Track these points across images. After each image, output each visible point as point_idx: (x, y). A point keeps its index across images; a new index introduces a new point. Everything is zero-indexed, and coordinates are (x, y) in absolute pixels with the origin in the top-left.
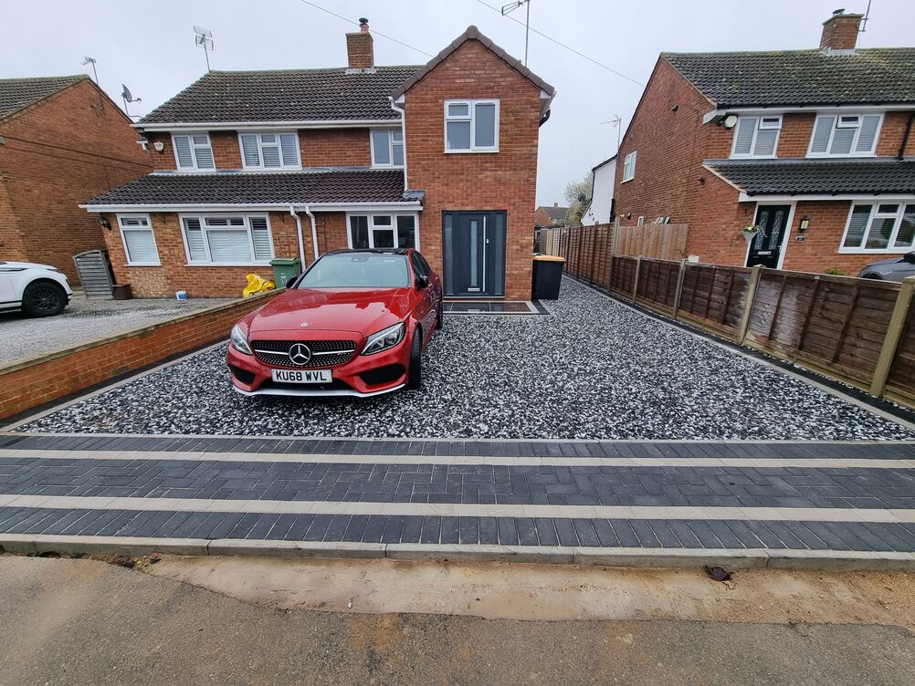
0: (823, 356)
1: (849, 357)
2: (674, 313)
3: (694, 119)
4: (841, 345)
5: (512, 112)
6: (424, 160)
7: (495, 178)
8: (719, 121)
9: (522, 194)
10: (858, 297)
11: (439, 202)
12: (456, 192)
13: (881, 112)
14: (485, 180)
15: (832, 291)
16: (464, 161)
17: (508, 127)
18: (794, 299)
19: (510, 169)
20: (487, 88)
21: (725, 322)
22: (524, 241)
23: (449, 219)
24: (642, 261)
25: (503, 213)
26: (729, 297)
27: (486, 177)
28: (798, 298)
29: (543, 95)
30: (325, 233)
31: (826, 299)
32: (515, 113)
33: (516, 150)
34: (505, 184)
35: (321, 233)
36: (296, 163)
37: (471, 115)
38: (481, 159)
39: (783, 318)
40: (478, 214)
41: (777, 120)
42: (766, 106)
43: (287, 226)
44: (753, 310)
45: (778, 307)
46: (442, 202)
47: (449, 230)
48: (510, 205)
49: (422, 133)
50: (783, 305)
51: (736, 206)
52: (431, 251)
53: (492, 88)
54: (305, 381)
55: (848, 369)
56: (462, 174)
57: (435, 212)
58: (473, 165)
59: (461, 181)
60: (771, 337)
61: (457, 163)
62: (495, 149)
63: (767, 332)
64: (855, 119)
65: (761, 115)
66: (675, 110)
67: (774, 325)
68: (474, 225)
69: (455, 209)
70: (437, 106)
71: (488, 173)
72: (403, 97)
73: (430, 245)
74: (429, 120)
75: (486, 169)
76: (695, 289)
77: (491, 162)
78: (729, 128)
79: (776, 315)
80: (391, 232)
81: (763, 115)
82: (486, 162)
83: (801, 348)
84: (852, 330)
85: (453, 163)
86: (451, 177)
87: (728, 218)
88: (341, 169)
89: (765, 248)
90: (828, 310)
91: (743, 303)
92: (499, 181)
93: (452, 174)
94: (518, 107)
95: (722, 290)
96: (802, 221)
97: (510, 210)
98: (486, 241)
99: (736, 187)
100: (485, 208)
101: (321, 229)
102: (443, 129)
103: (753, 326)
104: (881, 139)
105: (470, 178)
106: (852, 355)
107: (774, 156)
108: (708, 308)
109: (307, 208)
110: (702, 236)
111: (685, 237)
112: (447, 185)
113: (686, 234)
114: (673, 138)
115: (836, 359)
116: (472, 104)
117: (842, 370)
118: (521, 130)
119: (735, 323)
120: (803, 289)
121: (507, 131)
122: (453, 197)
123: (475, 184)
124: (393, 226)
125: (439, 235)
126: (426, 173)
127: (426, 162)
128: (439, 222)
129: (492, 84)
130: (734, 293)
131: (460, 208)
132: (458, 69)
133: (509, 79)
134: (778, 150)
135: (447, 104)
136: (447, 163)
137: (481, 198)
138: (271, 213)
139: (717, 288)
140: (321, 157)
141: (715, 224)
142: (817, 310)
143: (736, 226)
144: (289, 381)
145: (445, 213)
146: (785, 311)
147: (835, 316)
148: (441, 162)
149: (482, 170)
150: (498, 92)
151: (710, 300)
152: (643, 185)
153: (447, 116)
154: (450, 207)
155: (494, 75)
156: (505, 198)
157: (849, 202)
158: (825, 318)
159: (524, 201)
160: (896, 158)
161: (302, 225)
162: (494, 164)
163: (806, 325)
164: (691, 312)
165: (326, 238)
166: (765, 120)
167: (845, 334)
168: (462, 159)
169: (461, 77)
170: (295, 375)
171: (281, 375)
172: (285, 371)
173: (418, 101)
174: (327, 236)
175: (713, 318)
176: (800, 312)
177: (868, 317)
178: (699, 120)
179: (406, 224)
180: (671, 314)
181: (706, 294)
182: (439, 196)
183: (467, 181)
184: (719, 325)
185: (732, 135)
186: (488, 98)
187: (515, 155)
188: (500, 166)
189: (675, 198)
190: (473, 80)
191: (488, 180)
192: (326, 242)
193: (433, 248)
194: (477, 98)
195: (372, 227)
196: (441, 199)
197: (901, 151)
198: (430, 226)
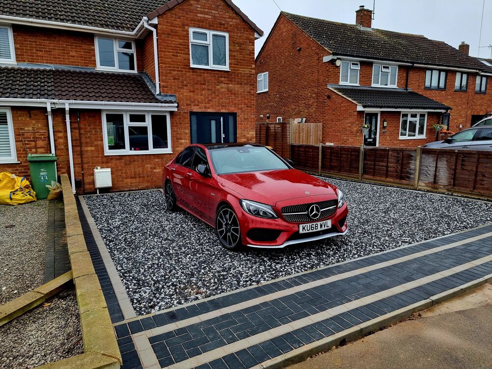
0: (467, 187)
1: (481, 186)
2: (360, 177)
3: (316, 58)
4: (475, 182)
5: (237, 43)
6: (174, 70)
7: (228, 89)
8: (332, 62)
9: (246, 101)
10: (479, 158)
11: (187, 105)
12: (200, 98)
13: (396, 65)
14: (221, 90)
15: (465, 157)
16: (206, 75)
17: (235, 54)
18: (445, 162)
19: (238, 84)
20: (220, 24)
21: (402, 178)
22: (249, 135)
23: (194, 118)
24: (323, 147)
25: (234, 115)
26: (402, 164)
27: (222, 88)
28: (447, 161)
29: (256, 35)
30: (79, 129)
31: (463, 161)
32: (240, 44)
33: (241, 70)
34: (235, 94)
35: (75, 128)
36: (9, 57)
37: (209, 41)
38: (218, 74)
39: (440, 172)
40: (216, 116)
41: (357, 64)
42: (353, 56)
43: (34, 122)
44: (420, 170)
45: (436, 167)
46: (190, 105)
47: (195, 127)
48: (239, 109)
49: (173, 49)
50: (438, 166)
51: (356, 113)
52: (181, 144)
53: (224, 25)
54: (319, 229)
55: (482, 192)
56: (205, 84)
57: (185, 113)
58: (212, 78)
59: (204, 89)
60: (435, 182)
61: (201, 75)
62: (226, 68)
63: (432, 180)
64: (388, 68)
65: (351, 61)
66: (300, 50)
67: (435, 176)
68: (213, 123)
69: (200, 111)
70: (184, 31)
71: (223, 85)
72: (156, 19)
73: (181, 139)
74: (178, 40)
75: (222, 82)
76: (375, 161)
77: (225, 77)
78: (338, 67)
79: (436, 171)
80: (146, 128)
81: (353, 61)
82: (221, 77)
83: (454, 185)
84: (479, 173)
85: (197, 75)
86: (196, 86)
87: (351, 120)
88: (66, 68)
89: (370, 137)
90: (465, 165)
91: (412, 167)
92: (231, 91)
93: (197, 84)
94: (241, 41)
95: (395, 161)
96: (384, 122)
97: (238, 112)
98: (223, 136)
99: (354, 102)
100: (222, 111)
101: (76, 125)
102: (189, 49)
103: (422, 178)
104: (398, 79)
105: (210, 87)
106: (482, 185)
107: (358, 85)
108: (387, 171)
109: (67, 105)
110: (334, 130)
111: (321, 131)
112: (193, 92)
113: (321, 129)
114: (300, 68)
115: (474, 188)
116: (210, 33)
117: (479, 192)
118: (244, 57)
119: (409, 178)
120: (449, 157)
121: (234, 56)
122: (198, 102)
123: (214, 92)
124: (148, 123)
125: (188, 131)
126: (176, 81)
127: (176, 72)
128: (188, 120)
129: (223, 22)
130: (405, 162)
131: (203, 110)
132: (199, 6)
133: (234, 21)
134: (360, 81)
135: (191, 30)
136: (193, 75)
137: (219, 103)
138: (13, 108)
139: (390, 160)
140: (40, 53)
141: (342, 123)
142: (459, 167)
143: (357, 125)
144: (311, 231)
145: (192, 113)
146: (440, 168)
147: (469, 168)
148: (188, 74)
149: (218, 82)
150: (227, 28)
151: (387, 167)
152: (278, 96)
153: (192, 40)
154: (196, 109)
155: (224, 16)
156: (235, 104)
157: (400, 112)
158: (464, 170)
159: (248, 107)
160: (404, 89)
161: (53, 121)
162: (226, 79)
163: (455, 174)
164: (374, 175)
165: (80, 134)
166: (353, 64)
167: (476, 175)
168: (204, 73)
169: (201, 13)
170: (314, 226)
171: (306, 228)
172: (308, 225)
173: (169, 24)
174: (82, 131)
175: (392, 176)
176: (449, 168)
177: (486, 167)
178: (320, 59)
179: (159, 122)
180: (358, 178)
181: (384, 164)
182: (187, 100)
183: (208, 90)
184: (398, 181)
185: (339, 71)
186: (220, 31)
187: (241, 73)
188: (231, 81)
189: (308, 106)
190: (210, 17)
191: (223, 90)
192: (80, 138)
193: (183, 141)
194: (214, 30)
195: (127, 123)
196: (189, 102)
197: (406, 86)
198: (181, 123)
